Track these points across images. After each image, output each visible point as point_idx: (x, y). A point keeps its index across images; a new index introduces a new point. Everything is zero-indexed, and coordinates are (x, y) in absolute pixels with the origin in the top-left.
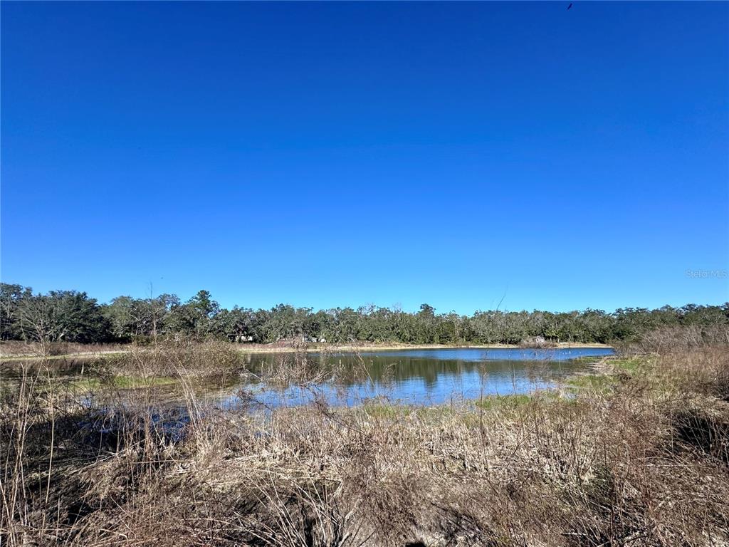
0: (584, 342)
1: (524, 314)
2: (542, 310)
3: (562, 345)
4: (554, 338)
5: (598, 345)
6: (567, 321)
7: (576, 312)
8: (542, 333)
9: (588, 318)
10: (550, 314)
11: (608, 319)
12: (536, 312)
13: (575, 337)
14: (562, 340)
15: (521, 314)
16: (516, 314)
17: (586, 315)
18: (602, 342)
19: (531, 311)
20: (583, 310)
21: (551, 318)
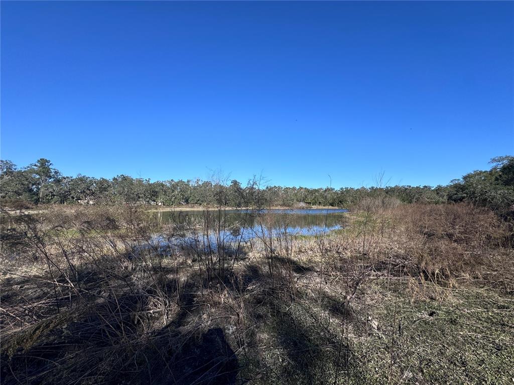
0: (324, 206)
1: (294, 189)
2: (304, 187)
3: (314, 207)
4: (309, 203)
5: (330, 207)
6: (317, 194)
7: (321, 189)
8: (304, 200)
9: (327, 192)
10: (308, 189)
11: (336, 193)
12: (301, 188)
13: (320, 203)
14: (313, 204)
15: (292, 189)
16: (290, 188)
17: (326, 190)
18: (333, 206)
19: (298, 187)
20: (324, 188)
21: (309, 192)
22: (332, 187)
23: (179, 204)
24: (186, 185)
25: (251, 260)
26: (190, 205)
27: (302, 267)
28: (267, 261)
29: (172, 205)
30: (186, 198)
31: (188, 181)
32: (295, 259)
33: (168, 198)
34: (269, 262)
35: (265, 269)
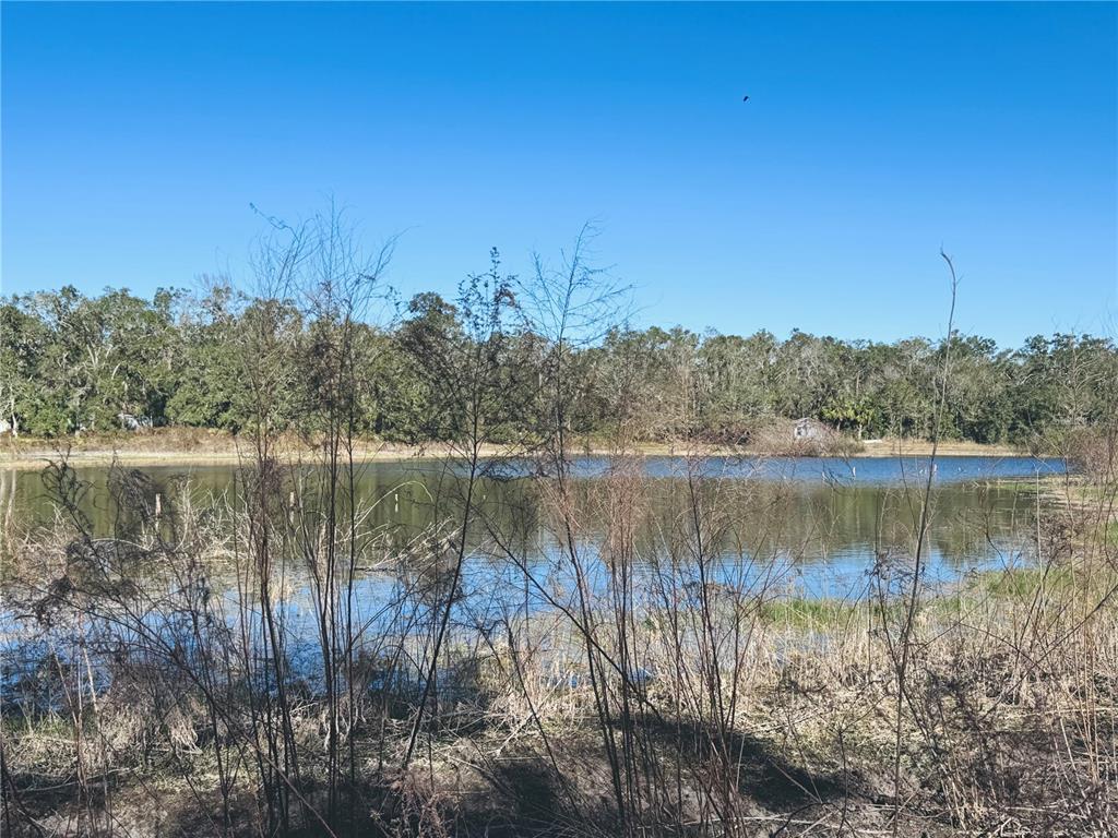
0: (931, 439)
1: (762, 342)
2: (819, 334)
3: (876, 447)
4: (847, 425)
5: (969, 448)
6: (890, 372)
7: (918, 343)
8: (817, 407)
9: (949, 365)
10: (839, 345)
11: (1004, 368)
12: (801, 340)
13: (908, 423)
14: (870, 432)
15: (750, 343)
16: (739, 341)
17: (944, 353)
18: (980, 439)
19: (782, 336)
20: (936, 336)
21: (844, 359)
22: (984, 334)
23: (114, 428)
24: (151, 318)
25: (514, 732)
26: (174, 433)
27: (801, 774)
28: (600, 741)
29: (72, 430)
30: (151, 392)
31: (164, 298)
32: (761, 731)
33: (47, 392)
34: (609, 747)
35: (593, 784)
